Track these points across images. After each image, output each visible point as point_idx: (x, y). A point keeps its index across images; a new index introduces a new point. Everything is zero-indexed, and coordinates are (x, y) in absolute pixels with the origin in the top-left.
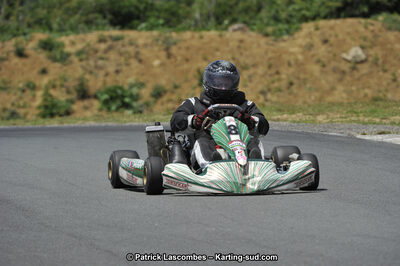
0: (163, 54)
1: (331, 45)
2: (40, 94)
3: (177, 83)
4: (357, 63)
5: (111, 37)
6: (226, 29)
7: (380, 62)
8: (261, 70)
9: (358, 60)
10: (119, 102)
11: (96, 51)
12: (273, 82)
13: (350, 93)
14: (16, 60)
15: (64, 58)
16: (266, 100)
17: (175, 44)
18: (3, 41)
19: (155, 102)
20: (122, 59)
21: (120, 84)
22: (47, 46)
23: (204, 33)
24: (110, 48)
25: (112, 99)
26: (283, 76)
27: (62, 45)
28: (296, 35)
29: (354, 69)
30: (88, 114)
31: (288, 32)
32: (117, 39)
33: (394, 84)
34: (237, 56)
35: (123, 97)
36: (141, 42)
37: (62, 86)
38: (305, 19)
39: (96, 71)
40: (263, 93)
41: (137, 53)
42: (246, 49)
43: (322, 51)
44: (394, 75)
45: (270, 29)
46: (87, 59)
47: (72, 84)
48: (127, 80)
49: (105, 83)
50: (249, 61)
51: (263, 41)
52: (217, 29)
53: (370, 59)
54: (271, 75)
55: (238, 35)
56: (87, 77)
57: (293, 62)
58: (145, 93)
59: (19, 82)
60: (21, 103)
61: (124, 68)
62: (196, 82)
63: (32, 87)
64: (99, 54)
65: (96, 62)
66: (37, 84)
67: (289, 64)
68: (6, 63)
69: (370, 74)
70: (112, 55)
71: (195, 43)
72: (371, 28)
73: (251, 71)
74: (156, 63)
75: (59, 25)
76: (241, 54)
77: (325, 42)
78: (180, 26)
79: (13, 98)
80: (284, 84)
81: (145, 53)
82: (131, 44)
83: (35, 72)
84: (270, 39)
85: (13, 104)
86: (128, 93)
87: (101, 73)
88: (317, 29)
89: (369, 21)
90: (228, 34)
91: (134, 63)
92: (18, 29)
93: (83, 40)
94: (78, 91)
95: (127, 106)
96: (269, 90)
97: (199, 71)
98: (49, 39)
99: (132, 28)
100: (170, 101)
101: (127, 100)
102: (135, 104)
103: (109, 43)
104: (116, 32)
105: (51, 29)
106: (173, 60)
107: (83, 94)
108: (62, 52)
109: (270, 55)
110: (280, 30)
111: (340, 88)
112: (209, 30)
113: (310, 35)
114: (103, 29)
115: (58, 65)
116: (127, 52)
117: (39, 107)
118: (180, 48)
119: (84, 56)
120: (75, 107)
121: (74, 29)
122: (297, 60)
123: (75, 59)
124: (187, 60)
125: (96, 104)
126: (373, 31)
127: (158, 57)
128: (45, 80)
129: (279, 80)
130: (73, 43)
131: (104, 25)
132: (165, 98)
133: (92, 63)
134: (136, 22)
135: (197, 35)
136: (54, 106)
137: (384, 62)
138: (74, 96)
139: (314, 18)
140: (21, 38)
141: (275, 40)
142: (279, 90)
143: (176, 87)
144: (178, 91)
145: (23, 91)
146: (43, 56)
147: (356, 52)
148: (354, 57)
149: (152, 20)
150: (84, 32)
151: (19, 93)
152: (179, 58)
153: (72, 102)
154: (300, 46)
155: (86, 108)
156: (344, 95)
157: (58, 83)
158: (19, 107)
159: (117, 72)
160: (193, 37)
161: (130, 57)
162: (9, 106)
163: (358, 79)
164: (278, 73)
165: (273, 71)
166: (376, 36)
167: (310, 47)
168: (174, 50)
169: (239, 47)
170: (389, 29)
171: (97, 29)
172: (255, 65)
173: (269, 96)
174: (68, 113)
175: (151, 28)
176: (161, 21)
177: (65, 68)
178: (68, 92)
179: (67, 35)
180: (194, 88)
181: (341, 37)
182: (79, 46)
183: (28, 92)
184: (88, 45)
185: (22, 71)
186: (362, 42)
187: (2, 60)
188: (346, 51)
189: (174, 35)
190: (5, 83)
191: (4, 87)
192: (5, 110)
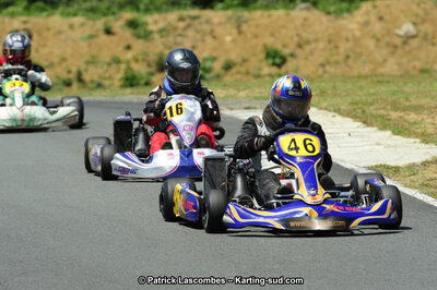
0: (235, 31)
1: (386, 22)
2: (123, 66)
3: (246, 56)
4: (408, 38)
5: (189, 17)
6: (294, 8)
7: (430, 37)
8: (321, 45)
9: (410, 35)
11: (175, 29)
12: (332, 55)
13: (400, 65)
14: (104, 37)
15: (147, 36)
16: (325, 72)
17: (246, 22)
18: (94, 20)
19: (226, 74)
20: (198, 36)
22: (133, 24)
23: (273, 12)
24: (189, 26)
26: (342, 50)
27: (146, 24)
28: (356, 13)
29: (405, 43)
31: (348, 11)
32: (195, 18)
34: (301, 32)
36: (216, 20)
37: (144, 60)
40: (323, 65)
42: (309, 26)
43: (377, 27)
45: (332, 9)
46: (167, 36)
47: (153, 58)
48: (202, 54)
50: (311, 37)
51: (325, 19)
52: (286, 7)
53: (421, 35)
54: (330, 50)
55: (304, 14)
56: (167, 51)
57: (350, 37)
58: (217, 66)
59: (105, 56)
60: (107, 75)
61: (200, 44)
62: (263, 56)
63: (117, 61)
64: (179, 31)
65: (175, 38)
66: (122, 58)
67: (347, 39)
68: (95, 40)
70: (190, 33)
71: (265, 21)
72: (423, 5)
73: (313, 46)
74: (228, 39)
75: (147, 5)
76: (304, 31)
77: (381, 19)
78: (252, 6)
79: (100, 71)
80: (341, 57)
81: (219, 31)
82: (208, 22)
83: (120, 49)
84: (332, 17)
85: (100, 77)
88: (374, 7)
90: (294, 13)
91: (209, 39)
92: (108, 9)
94: (157, 64)
96: (328, 62)
97: (265, 46)
98: (135, 19)
99: (212, 8)
100: (238, 73)
102: (207, 76)
103: (188, 21)
104: (195, 12)
105: (138, 9)
106: (243, 36)
107: (162, 67)
108: (145, 31)
109: (331, 31)
110: (341, 9)
111: (392, 61)
112: (276, 9)
113: (367, 13)
115: (141, 42)
116: (203, 30)
117: (120, 80)
118: (250, 26)
119: (164, 33)
120: (154, 79)
121: (158, 9)
122: (354, 36)
123: (156, 36)
124: (256, 36)
126: (425, 10)
127: (230, 34)
129: (338, 54)
130: (156, 22)
131: (186, 5)
132: (234, 70)
133: (171, 39)
135: (266, 13)
136: (134, 78)
137: (434, 37)
138: (153, 69)
140: (111, 18)
141: (337, 18)
142: (337, 63)
143: (244, 60)
144: (247, 64)
146: (128, 33)
147: (407, 28)
148: (406, 33)
149: (227, 2)
150: (167, 11)
151: (105, 67)
152: (249, 35)
153: (152, 74)
154: (358, 23)
156: (396, 67)
157: (140, 57)
158: (105, 79)
159: (194, 47)
160: (262, 16)
161: (205, 34)
162: (96, 78)
163: (410, 52)
164: (337, 47)
165: (332, 45)
166: (427, 13)
167: (367, 23)
168: (244, 27)
169: (303, 25)
171: (179, 9)
172: (316, 41)
173: (328, 68)
174: (148, 84)
175: (227, 8)
176: (235, 2)
177: (147, 44)
178: (149, 65)
179: (151, 15)
180: (261, 61)
181: (395, 14)
182: (161, 25)
183: (114, 66)
184: (169, 24)
185: (109, 47)
186: (414, 19)
187: (91, 37)
188: (399, 27)
189: (245, 14)
190: (93, 57)
191: (93, 61)
192: (92, 81)
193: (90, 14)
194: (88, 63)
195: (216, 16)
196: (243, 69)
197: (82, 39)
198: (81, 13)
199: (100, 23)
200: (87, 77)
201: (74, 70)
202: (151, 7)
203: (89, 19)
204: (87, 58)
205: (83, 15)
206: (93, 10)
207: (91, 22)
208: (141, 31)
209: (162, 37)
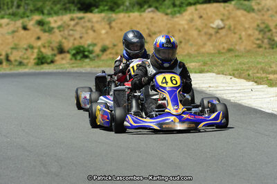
0: (107, 27)
1: (204, 19)
2: (36, 51)
3: (115, 43)
4: (219, 29)
5: (77, 18)
6: (144, 11)
7: (232, 28)
9: (220, 27)
10: (81, 55)
11: (69, 26)
13: (214, 46)
14: (22, 32)
15: (50, 30)
17: (114, 20)
18: (15, 21)
19: (103, 54)
20: (84, 30)
21: (83, 45)
22: (40, 23)
23: (131, 14)
24: (77, 24)
25: (78, 53)
27: (49, 23)
28: (184, 14)
29: (217, 32)
30: (64, 62)
31: (179, 12)
32: (81, 18)
33: (240, 41)
34: (150, 27)
35: (84, 51)
36: (94, 20)
37: (49, 46)
38: (190, 4)
39: (69, 38)
41: (92, 27)
42: (155, 23)
43: (199, 22)
44: (240, 35)
45: (169, 11)
46: (64, 30)
47: (55, 45)
48: (86, 42)
49: (73, 44)
50: (157, 30)
51: (165, 18)
52: (139, 11)
53: (227, 27)
55: (151, 15)
56: (64, 40)
57: (181, 30)
58: (97, 49)
59: (24, 44)
60: (25, 56)
61: (85, 36)
63: (32, 47)
64: (71, 28)
65: (68, 32)
66: (35, 45)
67: (180, 31)
68: (17, 34)
69: (226, 35)
70: (78, 28)
71: (126, 20)
72: (227, 8)
74: (103, 32)
75: (48, 11)
76: (152, 26)
77: (201, 17)
78: (117, 10)
79: (21, 54)
81: (97, 26)
82: (89, 21)
83: (33, 39)
84: (170, 16)
85: (20, 57)
86: (86, 50)
87: (71, 39)
88: (196, 10)
89: (226, 4)
90: (145, 14)
91: (91, 32)
92: (24, 13)
93: (62, 20)
94: (58, 49)
95: (86, 57)
98: (42, 19)
99: (91, 12)
100: (111, 53)
101: (86, 53)
102: (91, 56)
103: (76, 21)
104: (81, 15)
105: (43, 13)
106: (112, 30)
107: (61, 51)
108: (49, 27)
109: (169, 25)
110: (175, 11)
111: (209, 44)
112: (134, 12)
113: (192, 14)
114: (73, 13)
115: (47, 34)
116: (87, 26)
117: (35, 59)
118: (117, 23)
119: (61, 29)
120: (56, 58)
121: (57, 13)
122: (184, 29)
123: (56, 31)
124: (121, 30)
125: (69, 56)
126: (228, 11)
127: (104, 28)
128: (39, 43)
130: (56, 22)
131: (74, 10)
132: (108, 52)
133: (66, 32)
134: (93, 8)
135: (127, 15)
136: (44, 58)
137: (235, 28)
138: (56, 52)
139: (195, 4)
140: (26, 19)
141: (173, 17)
143: (114, 46)
144: (116, 48)
145: (26, 50)
146: (38, 29)
147: (218, 23)
148: (218, 26)
149: (101, 7)
150: (62, 14)
151: (24, 51)
152: (116, 29)
153: (55, 55)
154: (186, 20)
155: (63, 59)
156: (211, 48)
157: (47, 45)
158: (24, 59)
159: (81, 38)
160: (124, 17)
161: (88, 29)
162: (18, 58)
163: (220, 38)
166: (230, 13)
167: (192, 20)
168: (113, 24)
169: (151, 22)
170: (238, 9)
171: (70, 13)
172: (160, 32)
174: (52, 62)
175: (101, 11)
176: (106, 8)
177: (50, 36)
178: (53, 50)
179: (52, 17)
181: (210, 14)
182: (59, 23)
183: (30, 50)
184: (65, 22)
185: (26, 38)
186: (222, 17)
187: (14, 32)
188: (213, 23)
189: (114, 15)
190: (16, 45)
191: (15, 48)
192: (16, 61)
193: (12, 17)
194: (12, 48)
195: (95, 17)
196: (114, 51)
197: (8, 33)
198: (6, 16)
199: (19, 23)
200: (12, 58)
201: (4, 53)
202: (52, 12)
203: (12, 20)
204: (12, 46)
205: (8, 18)
206: (14, 15)
207: (13, 22)
208: (46, 27)
209: (60, 31)
